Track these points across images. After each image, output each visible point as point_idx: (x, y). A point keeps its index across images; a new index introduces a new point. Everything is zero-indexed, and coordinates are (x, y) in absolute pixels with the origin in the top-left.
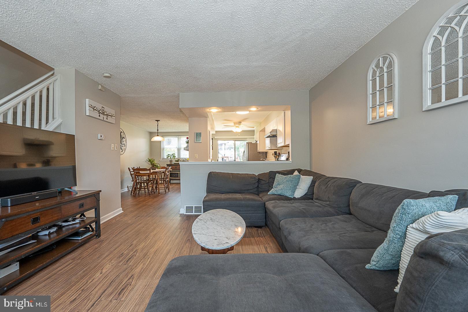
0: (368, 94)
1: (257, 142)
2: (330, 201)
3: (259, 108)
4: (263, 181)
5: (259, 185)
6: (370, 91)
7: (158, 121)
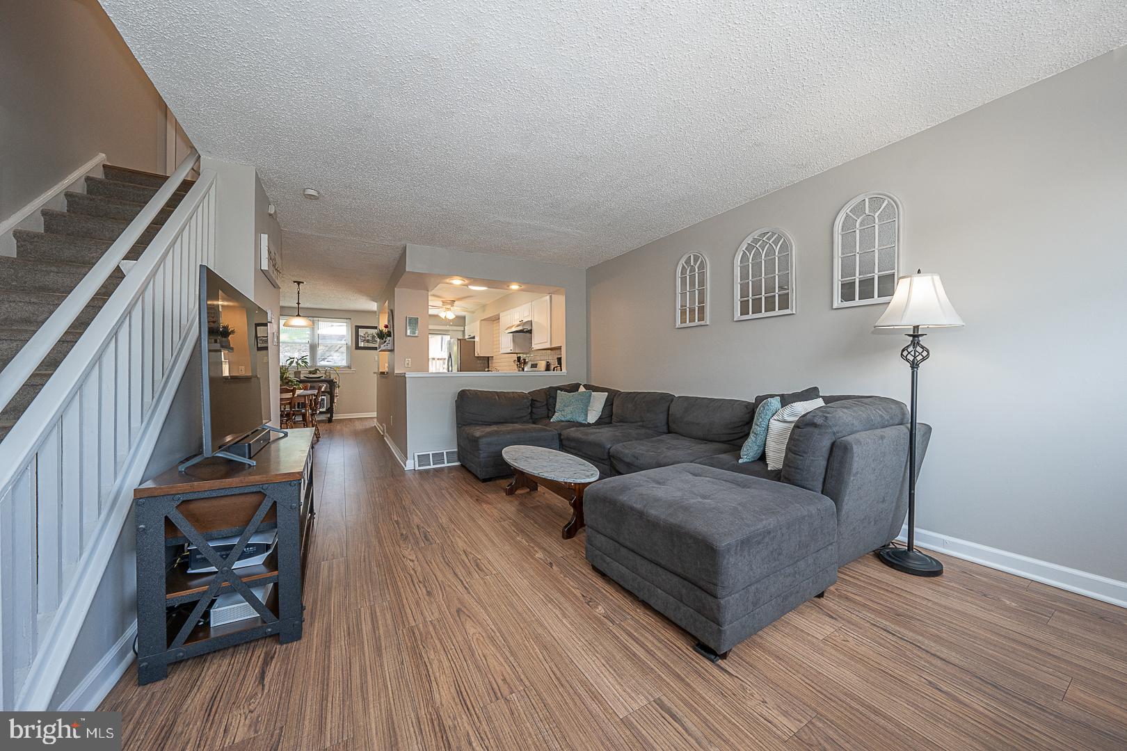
0: (677, 292)
1: (474, 338)
2: (643, 421)
3: (523, 287)
4: (538, 403)
5: (534, 409)
6: (679, 290)
7: (299, 283)
